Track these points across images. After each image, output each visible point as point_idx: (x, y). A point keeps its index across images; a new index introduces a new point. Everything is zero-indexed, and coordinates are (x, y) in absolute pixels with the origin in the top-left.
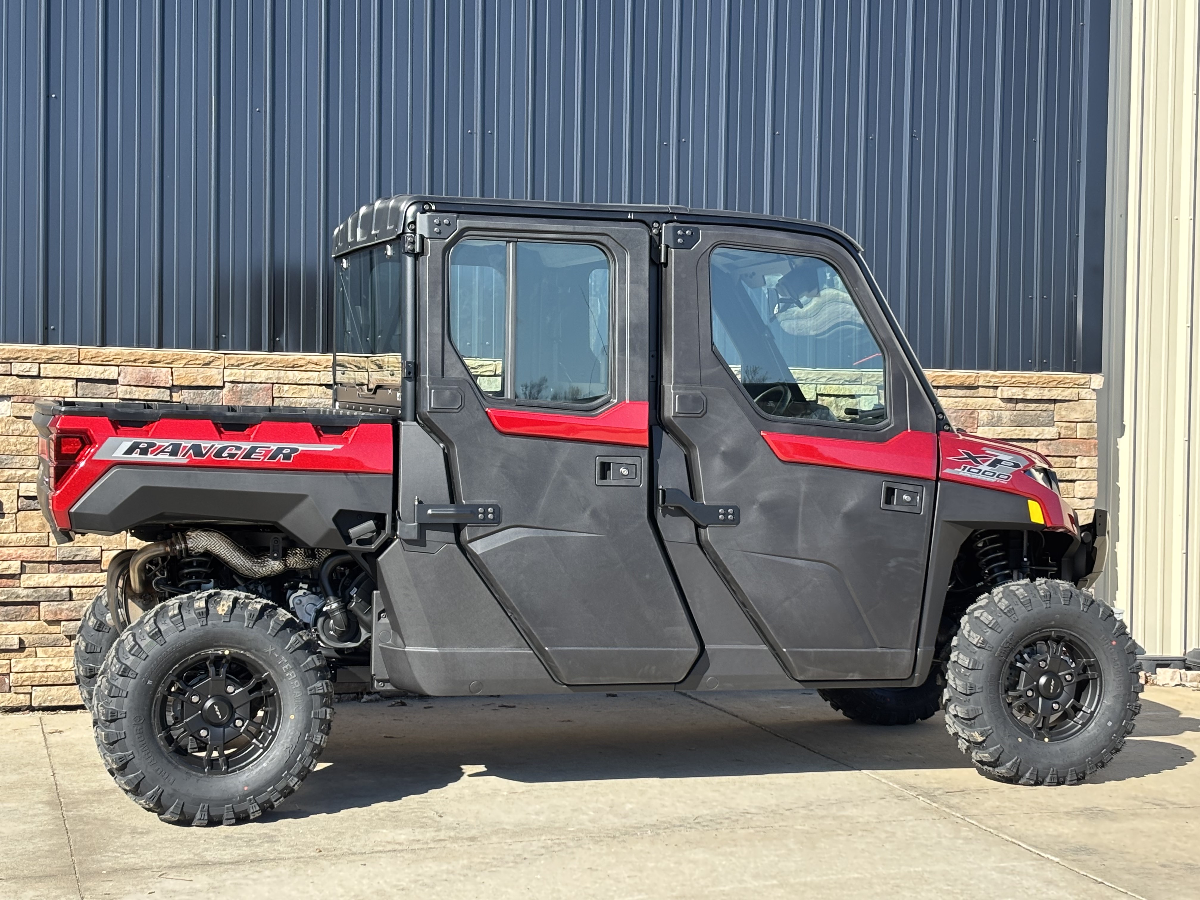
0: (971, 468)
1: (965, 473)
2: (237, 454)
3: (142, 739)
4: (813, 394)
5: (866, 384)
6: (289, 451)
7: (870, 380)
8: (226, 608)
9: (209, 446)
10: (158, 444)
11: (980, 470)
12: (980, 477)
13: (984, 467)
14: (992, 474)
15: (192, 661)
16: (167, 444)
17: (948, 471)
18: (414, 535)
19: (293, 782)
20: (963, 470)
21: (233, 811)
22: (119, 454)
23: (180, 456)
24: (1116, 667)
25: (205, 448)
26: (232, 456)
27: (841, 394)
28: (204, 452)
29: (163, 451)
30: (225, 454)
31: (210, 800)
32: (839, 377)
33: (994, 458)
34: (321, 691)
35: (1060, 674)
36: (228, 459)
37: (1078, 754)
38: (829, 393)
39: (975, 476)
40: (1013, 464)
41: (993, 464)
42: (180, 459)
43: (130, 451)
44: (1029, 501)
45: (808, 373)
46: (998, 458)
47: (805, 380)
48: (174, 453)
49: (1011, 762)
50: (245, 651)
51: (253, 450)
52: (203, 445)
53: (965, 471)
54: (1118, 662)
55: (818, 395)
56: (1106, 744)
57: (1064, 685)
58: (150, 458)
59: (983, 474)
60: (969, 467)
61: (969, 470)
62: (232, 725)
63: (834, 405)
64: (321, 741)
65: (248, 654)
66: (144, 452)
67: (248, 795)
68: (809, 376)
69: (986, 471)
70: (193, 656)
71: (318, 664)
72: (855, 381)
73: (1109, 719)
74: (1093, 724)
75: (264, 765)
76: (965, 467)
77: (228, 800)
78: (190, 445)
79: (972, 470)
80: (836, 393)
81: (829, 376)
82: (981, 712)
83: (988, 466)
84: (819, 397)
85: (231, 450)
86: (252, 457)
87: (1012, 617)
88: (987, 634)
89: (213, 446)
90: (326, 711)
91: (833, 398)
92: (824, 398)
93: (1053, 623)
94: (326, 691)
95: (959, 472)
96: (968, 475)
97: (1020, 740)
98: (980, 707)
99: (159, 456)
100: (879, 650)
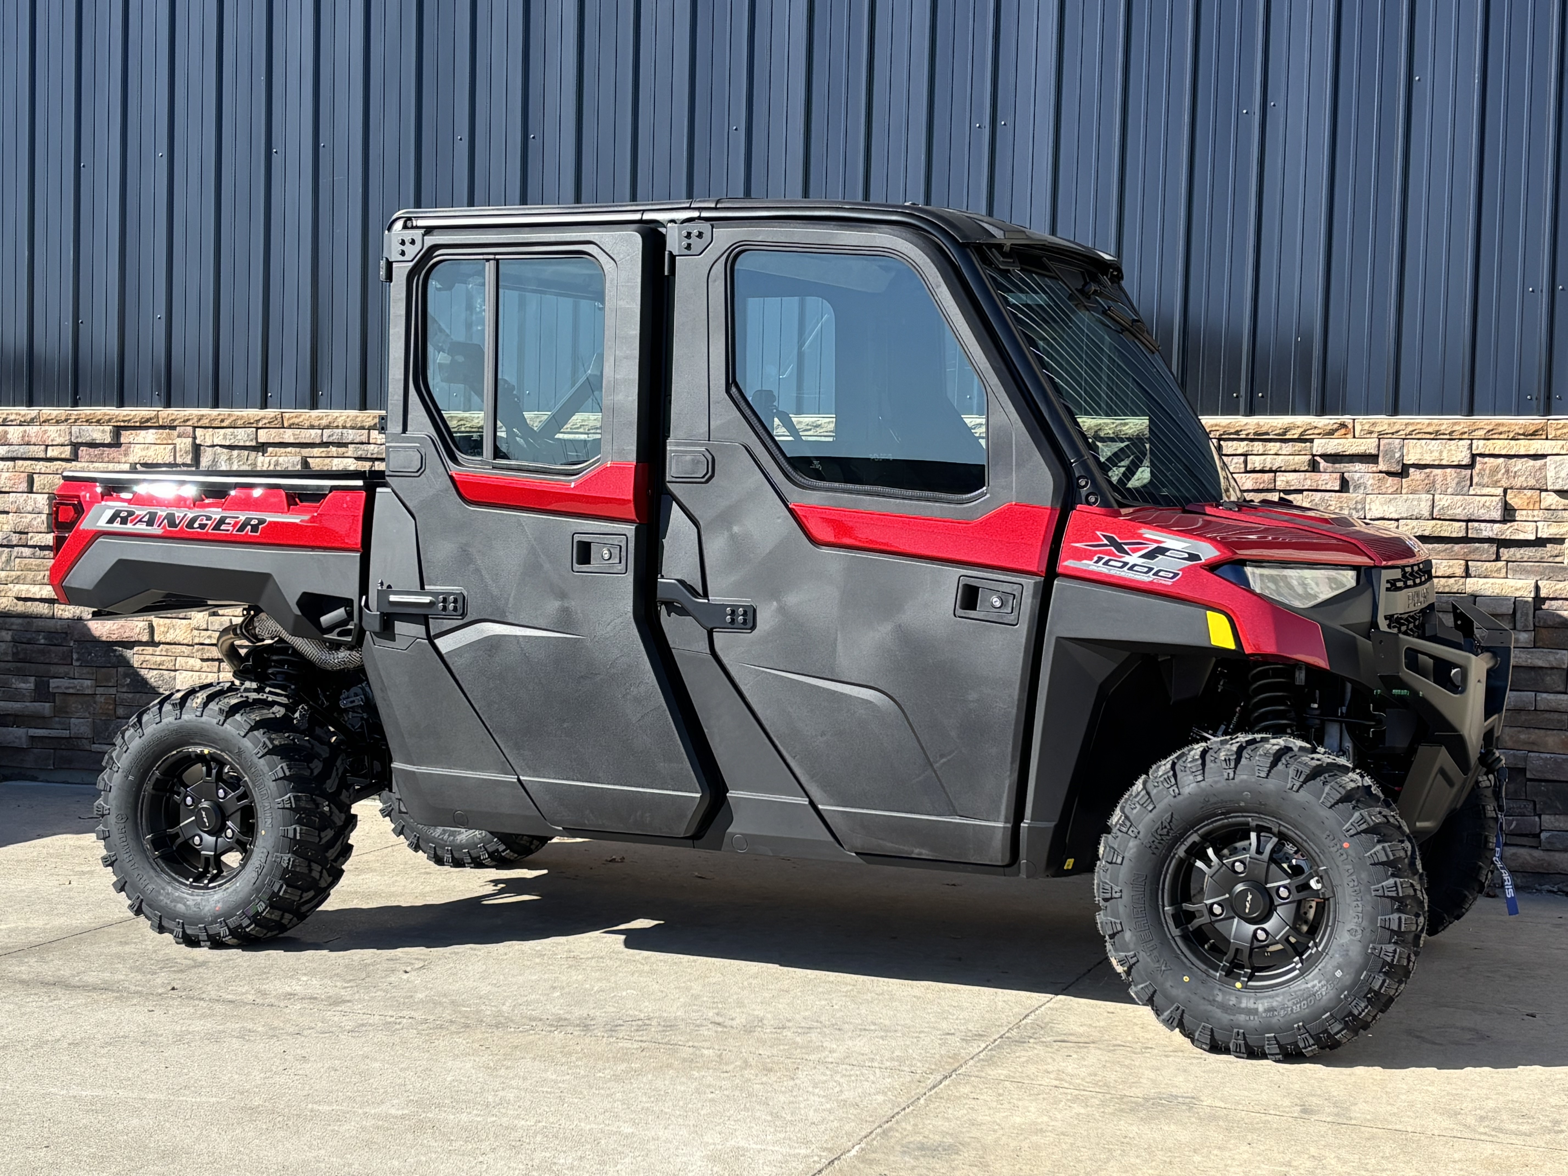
0: (1110, 560)
1: (1100, 568)
2: (206, 525)
3: (124, 839)
4: (1463, 454)
5: (1555, 438)
6: (256, 522)
7: (1559, 432)
8: (199, 701)
9: (182, 515)
10: (137, 513)
11: (1126, 564)
12: (1125, 573)
13: (1133, 559)
14: (1146, 570)
15: (174, 758)
16: (145, 513)
17: (1070, 563)
18: (377, 628)
19: (261, 907)
20: (1097, 562)
21: (207, 932)
22: (102, 524)
23: (155, 526)
24: (1351, 884)
25: (178, 517)
26: (202, 526)
27: (1513, 453)
28: (177, 522)
29: (140, 521)
30: (196, 525)
31: (183, 916)
32: (1506, 429)
33: (1155, 545)
34: (288, 806)
35: (1268, 886)
36: (199, 530)
37: (1282, 1013)
38: (1491, 452)
39: (1114, 572)
40: (1186, 555)
41: (1151, 555)
42: (155, 530)
43: (111, 521)
44: (1209, 613)
45: (1455, 424)
46: (1162, 545)
47: (1450, 434)
48: (150, 523)
49: (1169, 1012)
50: (222, 751)
51: (222, 521)
52: (177, 514)
53: (1100, 564)
54: (1354, 877)
55: (1473, 457)
56: (1331, 1005)
57: (1276, 903)
58: (129, 527)
59: (1131, 568)
60: (1107, 558)
61: (1106, 563)
62: (223, 835)
63: (1503, 471)
64: (288, 864)
65: (223, 754)
66: (124, 521)
67: (219, 916)
68: (1456, 428)
69: (1135, 565)
70: (175, 752)
71: (288, 773)
72: (1531, 435)
73: (1339, 967)
74: (1317, 970)
75: (238, 884)
76: (1100, 559)
77: (201, 920)
78: (164, 514)
79: (1111, 563)
80: (1503, 452)
81: (1490, 427)
82: (1119, 928)
83: (1140, 557)
84: (1478, 458)
85: (202, 520)
86: (222, 528)
87: (1171, 789)
88: (1135, 811)
89: (186, 515)
90: (295, 829)
91: (1501, 460)
92: (1486, 459)
93: (1242, 804)
94: (294, 806)
95: (1089, 565)
96: (1104, 570)
97: (1186, 979)
98: (1118, 921)
99: (137, 526)
100: (957, 820)
